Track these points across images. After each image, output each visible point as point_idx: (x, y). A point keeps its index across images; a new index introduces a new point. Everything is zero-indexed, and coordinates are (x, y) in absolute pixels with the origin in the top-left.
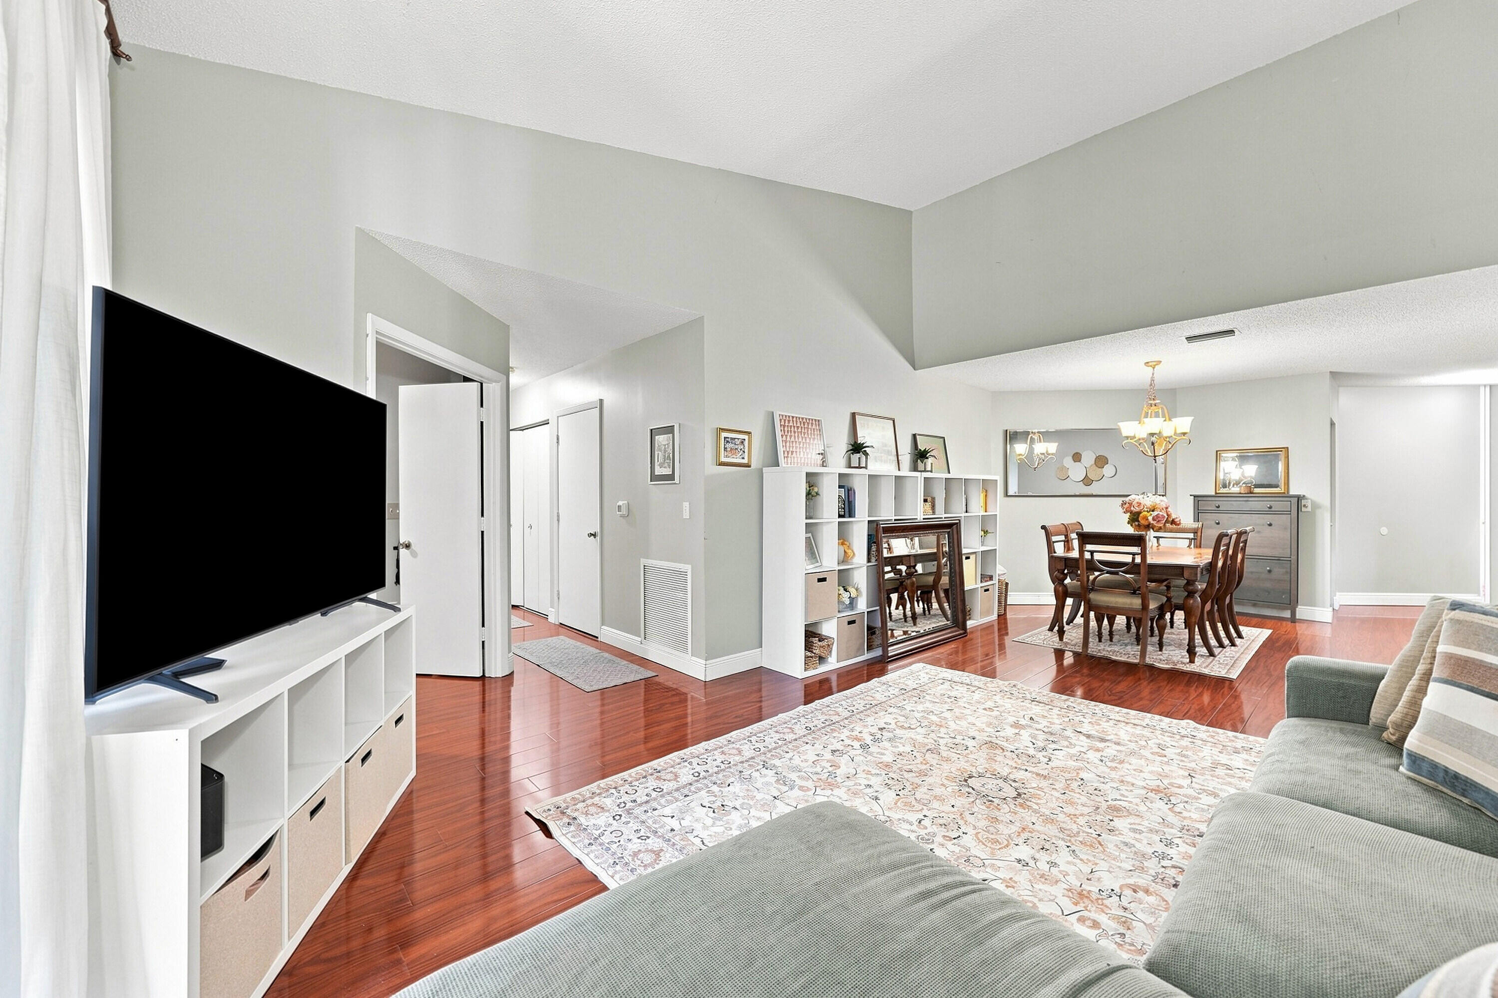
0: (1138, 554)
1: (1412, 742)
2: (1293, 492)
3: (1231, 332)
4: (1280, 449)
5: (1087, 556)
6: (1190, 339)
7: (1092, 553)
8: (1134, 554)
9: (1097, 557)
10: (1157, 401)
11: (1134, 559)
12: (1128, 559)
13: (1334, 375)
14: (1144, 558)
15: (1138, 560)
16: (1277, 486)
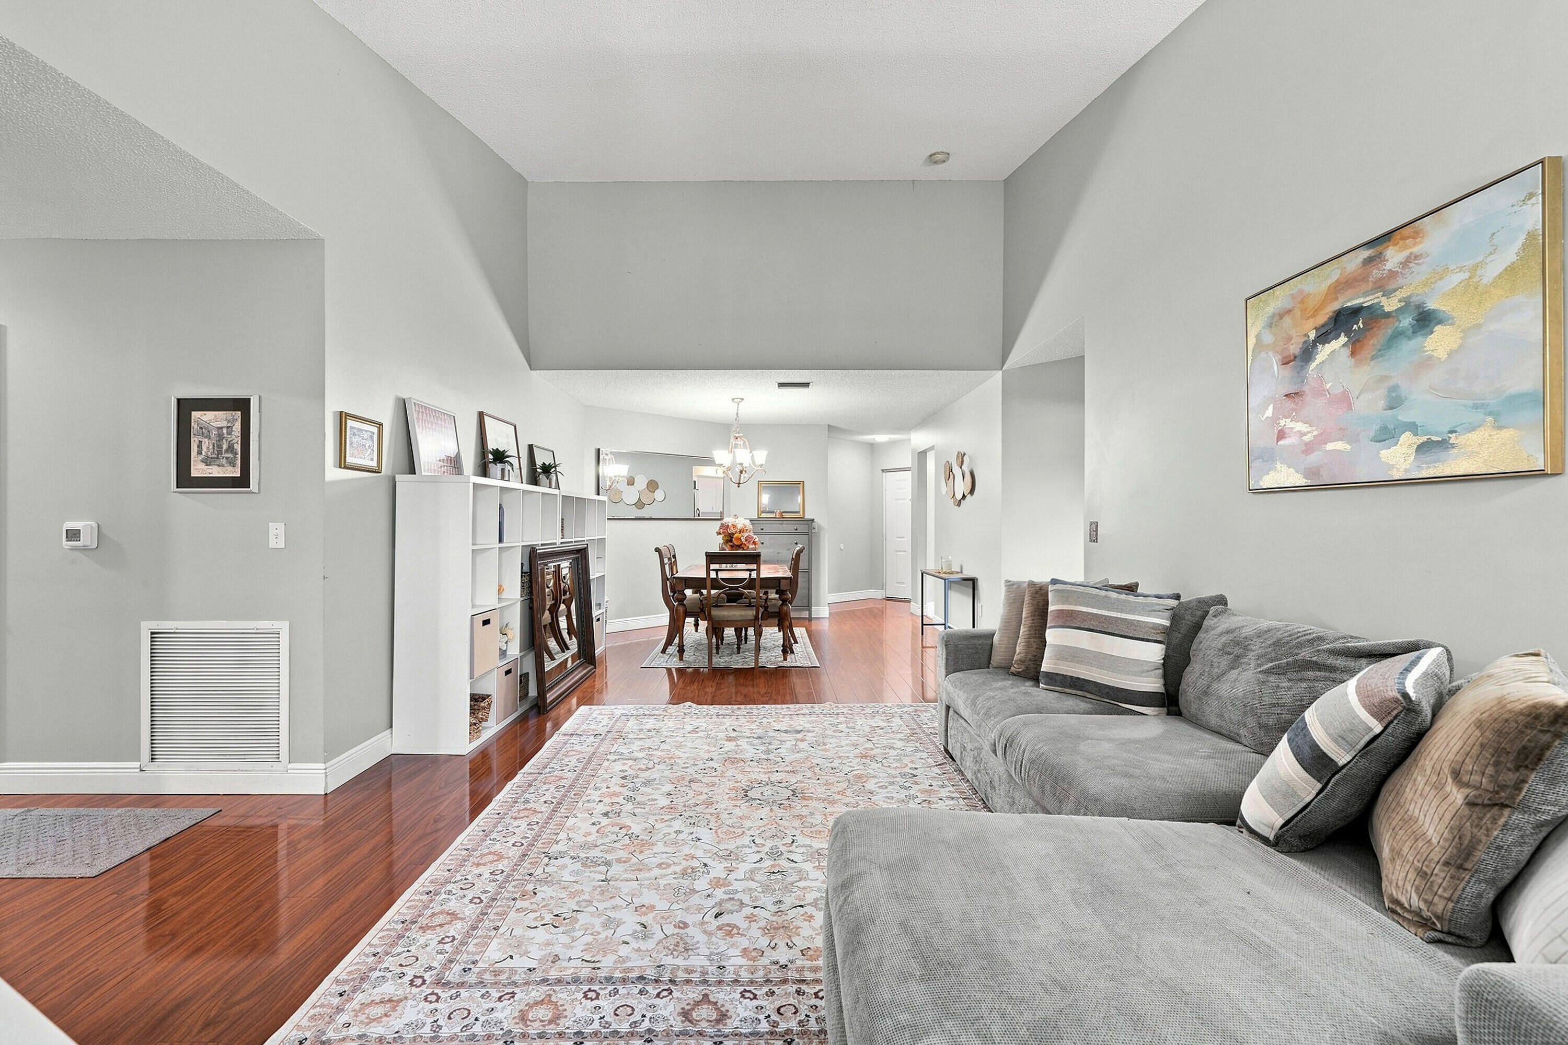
0: (754, 570)
1: (1046, 667)
2: (807, 517)
3: (806, 385)
4: (798, 483)
5: (713, 575)
6: (781, 385)
7: (717, 571)
8: (751, 570)
9: (722, 575)
10: (741, 435)
11: (750, 575)
12: (745, 575)
13: (830, 428)
14: (758, 574)
15: (754, 575)
16: (798, 512)
